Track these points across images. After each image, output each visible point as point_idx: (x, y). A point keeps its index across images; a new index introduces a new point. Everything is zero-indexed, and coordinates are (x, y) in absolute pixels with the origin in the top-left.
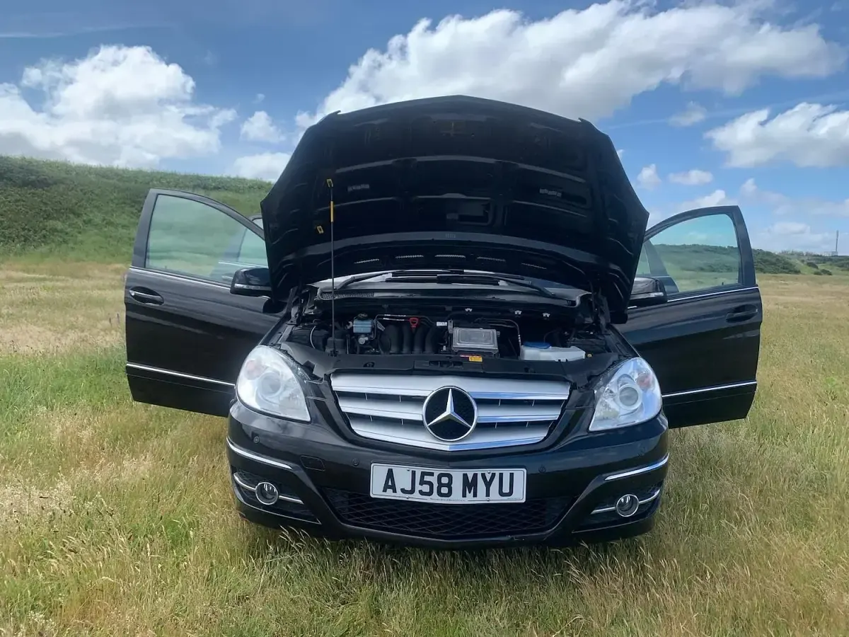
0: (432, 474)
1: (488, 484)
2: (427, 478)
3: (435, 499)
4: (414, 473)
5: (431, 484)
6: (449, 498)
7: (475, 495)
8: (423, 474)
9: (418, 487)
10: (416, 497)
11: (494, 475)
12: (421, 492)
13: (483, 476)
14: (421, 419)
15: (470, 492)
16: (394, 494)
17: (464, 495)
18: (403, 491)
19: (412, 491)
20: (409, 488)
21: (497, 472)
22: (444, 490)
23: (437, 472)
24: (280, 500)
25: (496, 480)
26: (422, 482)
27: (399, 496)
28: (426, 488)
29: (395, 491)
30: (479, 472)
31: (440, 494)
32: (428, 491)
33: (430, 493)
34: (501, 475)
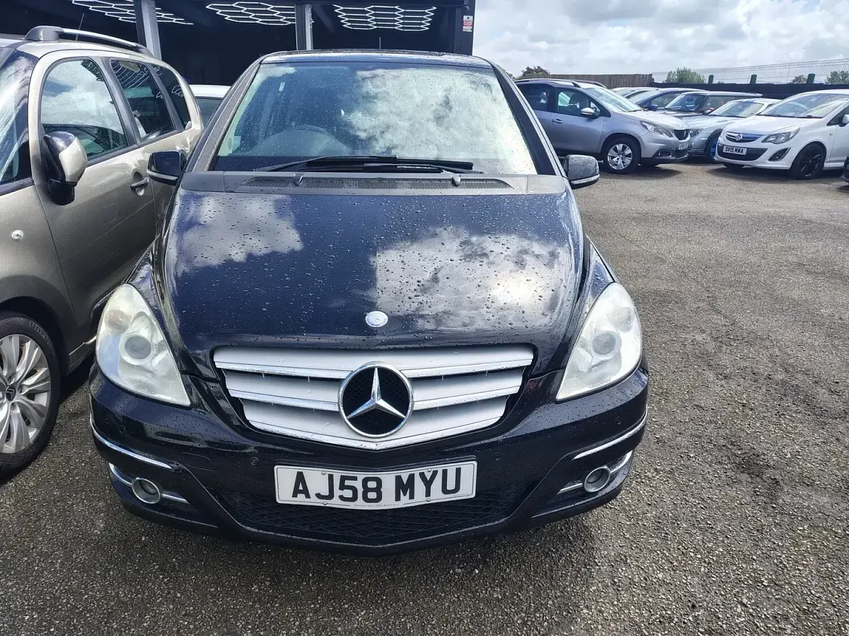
0: (355, 479)
1: (428, 483)
2: (347, 483)
3: (360, 505)
4: (331, 477)
5: (354, 490)
6: (379, 503)
7: (412, 497)
8: (343, 479)
9: (337, 492)
10: (336, 503)
11: (435, 473)
12: (342, 498)
13: (422, 475)
14: (337, 409)
15: (405, 495)
16: (308, 500)
17: (398, 498)
18: (319, 496)
19: (331, 496)
20: (326, 492)
21: (440, 468)
22: (372, 495)
23: (361, 476)
24: (163, 499)
25: (439, 477)
26: (342, 487)
27: (314, 501)
28: (348, 493)
29: (308, 496)
30: (416, 472)
31: (366, 499)
32: (351, 496)
33: (354, 498)
34: (445, 472)
